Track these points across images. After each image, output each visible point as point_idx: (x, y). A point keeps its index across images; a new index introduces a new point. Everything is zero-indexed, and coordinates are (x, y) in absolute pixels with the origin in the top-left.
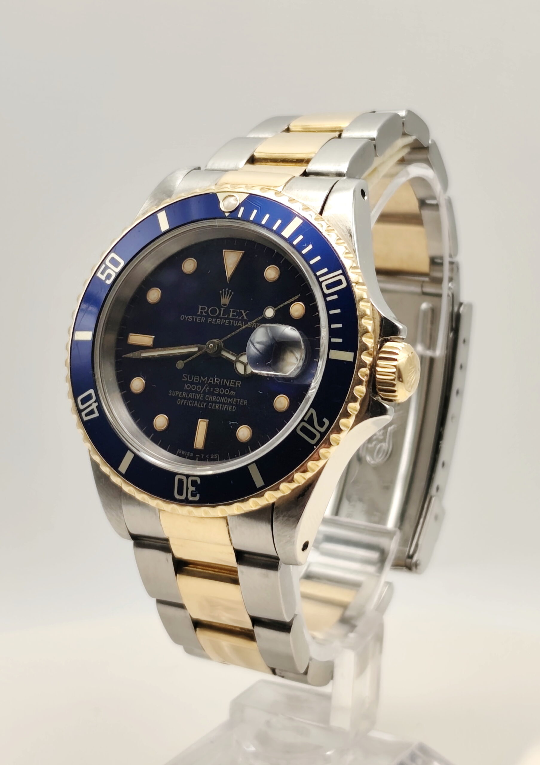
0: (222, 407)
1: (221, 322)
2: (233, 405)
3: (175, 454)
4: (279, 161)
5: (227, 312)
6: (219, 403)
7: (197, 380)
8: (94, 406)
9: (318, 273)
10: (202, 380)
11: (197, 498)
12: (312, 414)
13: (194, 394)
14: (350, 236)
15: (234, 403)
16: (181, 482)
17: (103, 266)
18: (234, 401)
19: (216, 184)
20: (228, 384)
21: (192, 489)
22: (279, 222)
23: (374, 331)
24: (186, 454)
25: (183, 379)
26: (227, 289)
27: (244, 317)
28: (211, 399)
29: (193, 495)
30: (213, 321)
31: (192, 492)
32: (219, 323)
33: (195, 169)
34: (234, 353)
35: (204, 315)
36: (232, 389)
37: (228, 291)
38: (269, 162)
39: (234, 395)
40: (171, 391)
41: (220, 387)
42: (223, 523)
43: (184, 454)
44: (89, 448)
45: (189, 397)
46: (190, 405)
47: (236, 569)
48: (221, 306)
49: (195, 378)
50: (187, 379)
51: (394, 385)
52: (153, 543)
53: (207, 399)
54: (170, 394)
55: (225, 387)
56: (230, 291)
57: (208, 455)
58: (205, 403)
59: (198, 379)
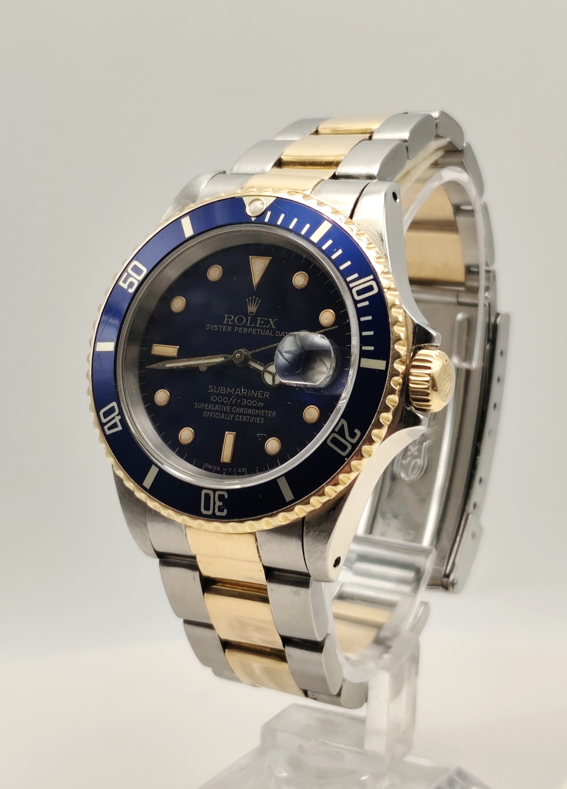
0: (250, 419)
1: (247, 331)
2: (261, 417)
3: (202, 469)
4: (308, 164)
5: (254, 320)
6: (247, 415)
7: (224, 392)
8: (117, 419)
9: (349, 279)
10: (229, 391)
11: (225, 513)
12: (343, 425)
13: (220, 406)
14: (381, 240)
15: (262, 415)
16: (207, 496)
17: (125, 274)
18: (262, 412)
19: (242, 188)
20: (255, 396)
21: (219, 503)
22: (308, 226)
23: (407, 338)
24: (212, 468)
25: (209, 391)
26: (254, 297)
27: (272, 326)
28: (238, 411)
29: (220, 510)
30: (240, 330)
31: (219, 507)
32: (246, 332)
33: (220, 173)
34: (261, 363)
35: (230, 324)
36: (259, 400)
37: (255, 299)
38: (297, 165)
39: (262, 406)
40: (197, 403)
41: (247, 398)
42: (251, 539)
43: (210, 468)
44: (112, 464)
45: (215, 409)
46: (216, 417)
47: (265, 587)
48: (248, 315)
49: (221, 390)
50: (214, 390)
51: (428, 394)
52: (179, 561)
53: (234, 411)
54: (196, 406)
55: (253, 398)
56: (257, 299)
57: (236, 469)
58: (232, 415)
59: (225, 390)
